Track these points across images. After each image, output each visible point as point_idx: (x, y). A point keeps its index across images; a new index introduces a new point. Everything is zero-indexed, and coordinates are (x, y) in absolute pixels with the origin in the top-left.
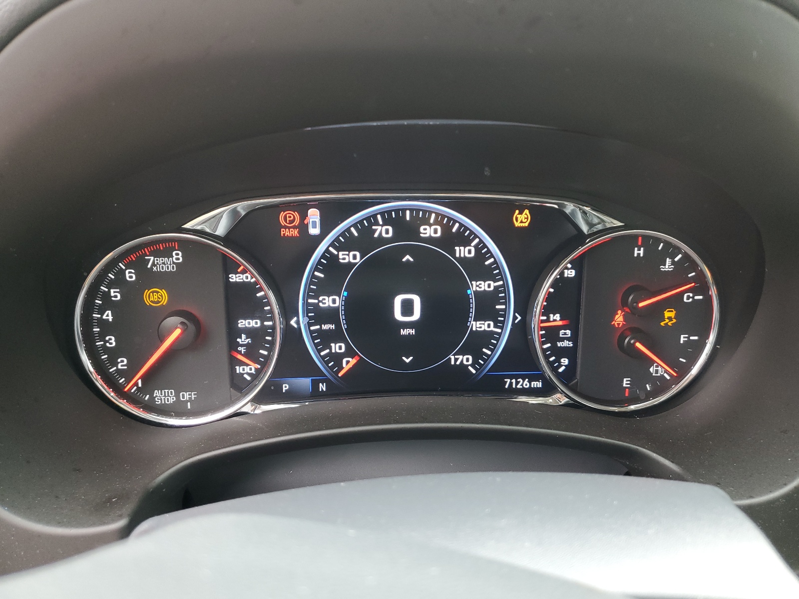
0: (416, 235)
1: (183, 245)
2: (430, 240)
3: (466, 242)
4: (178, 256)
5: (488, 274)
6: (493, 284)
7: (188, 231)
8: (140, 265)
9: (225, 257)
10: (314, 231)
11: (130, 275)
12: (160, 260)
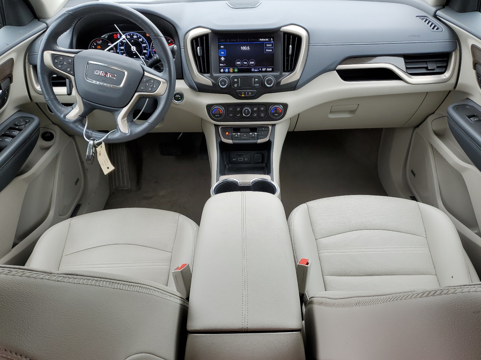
0: (133, 37)
1: (102, 40)
2: (135, 38)
3: (140, 38)
4: (101, 41)
5: (144, 43)
6: (145, 45)
7: (102, 38)
8: (96, 43)
9: (107, 42)
10: (119, 37)
11: (95, 44)
12: (99, 42)
